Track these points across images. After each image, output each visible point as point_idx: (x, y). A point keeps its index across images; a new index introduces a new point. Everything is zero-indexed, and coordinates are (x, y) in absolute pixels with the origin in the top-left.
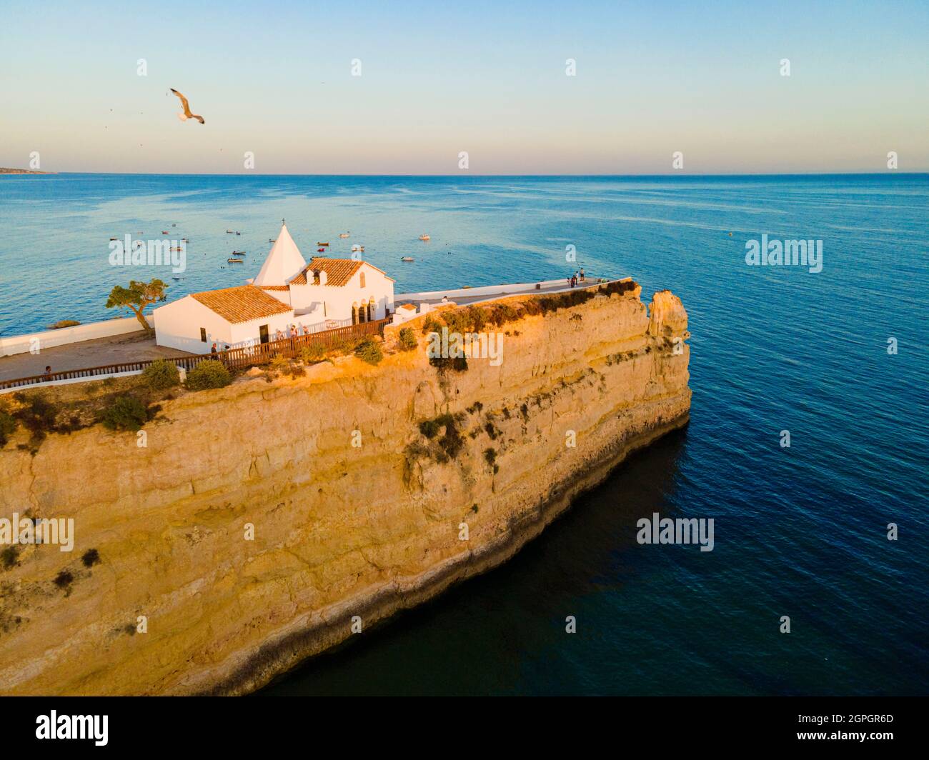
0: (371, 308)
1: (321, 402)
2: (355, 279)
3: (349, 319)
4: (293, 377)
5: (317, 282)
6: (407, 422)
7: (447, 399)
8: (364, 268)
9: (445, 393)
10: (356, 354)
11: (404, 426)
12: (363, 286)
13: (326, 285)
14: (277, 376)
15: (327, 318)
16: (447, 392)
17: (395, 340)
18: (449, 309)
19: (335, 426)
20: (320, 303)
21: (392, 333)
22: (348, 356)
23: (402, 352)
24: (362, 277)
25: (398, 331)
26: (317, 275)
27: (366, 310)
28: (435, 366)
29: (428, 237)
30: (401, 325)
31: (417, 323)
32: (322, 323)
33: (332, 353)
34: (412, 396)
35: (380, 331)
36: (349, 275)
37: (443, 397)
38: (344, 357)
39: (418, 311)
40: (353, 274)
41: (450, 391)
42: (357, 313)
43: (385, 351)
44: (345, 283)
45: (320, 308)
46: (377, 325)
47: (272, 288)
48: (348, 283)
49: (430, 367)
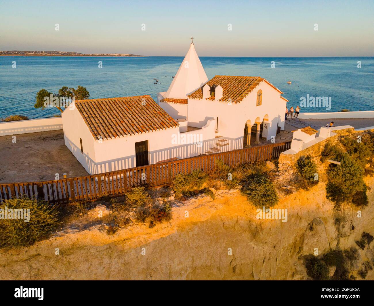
0: (264, 125)
1: (195, 237)
2: (251, 97)
3: (240, 138)
4: (152, 223)
5: (213, 97)
6: (292, 256)
7: (340, 235)
8: (263, 86)
9: (338, 230)
10: (242, 189)
11: (288, 261)
12: (259, 104)
13: (220, 100)
14: (127, 222)
15: (218, 134)
16: (341, 228)
17: (292, 172)
18: (347, 134)
19: (209, 264)
20: (212, 119)
21: (289, 163)
22: (232, 191)
23: (301, 190)
24: (260, 95)
25: (296, 160)
26: (213, 90)
27: (259, 128)
28: (333, 200)
29: (291, 82)
30: (300, 152)
31: (316, 149)
32: (212, 140)
33: (214, 182)
34: (301, 232)
35: (275, 158)
36: (246, 92)
37: (336, 233)
38: (227, 191)
39: (317, 136)
40: (250, 91)
41: (344, 227)
42: (250, 131)
43: (279, 188)
44: (241, 99)
45: (212, 124)
46: (271, 149)
47: (175, 101)
48: (244, 100)
49: (327, 201)
